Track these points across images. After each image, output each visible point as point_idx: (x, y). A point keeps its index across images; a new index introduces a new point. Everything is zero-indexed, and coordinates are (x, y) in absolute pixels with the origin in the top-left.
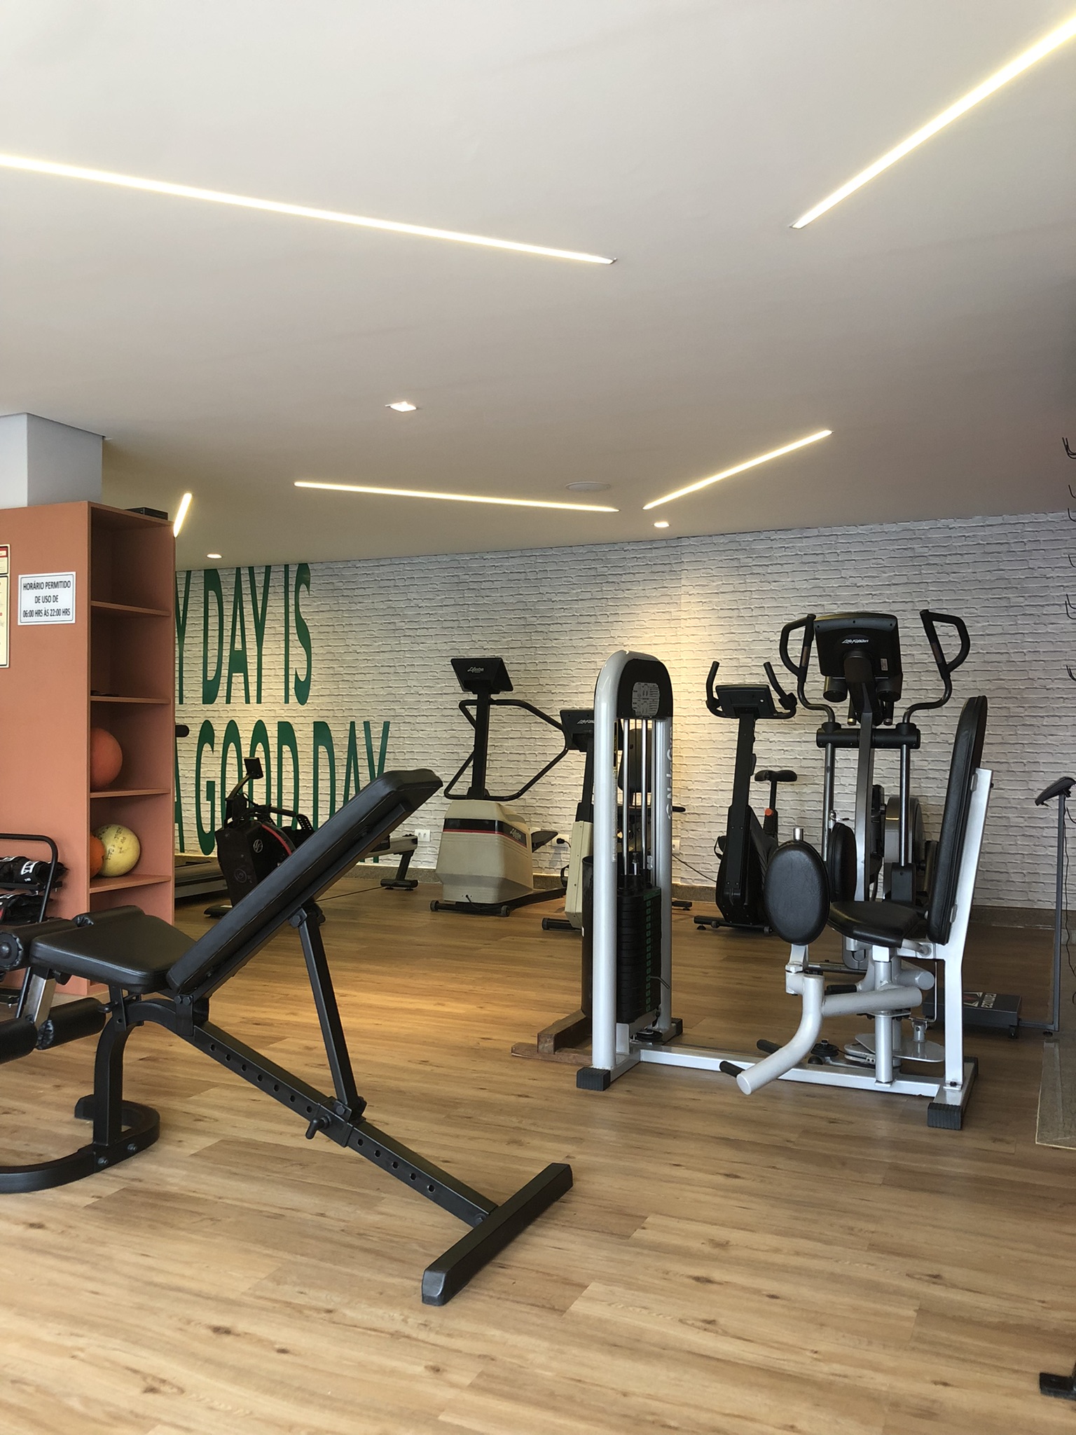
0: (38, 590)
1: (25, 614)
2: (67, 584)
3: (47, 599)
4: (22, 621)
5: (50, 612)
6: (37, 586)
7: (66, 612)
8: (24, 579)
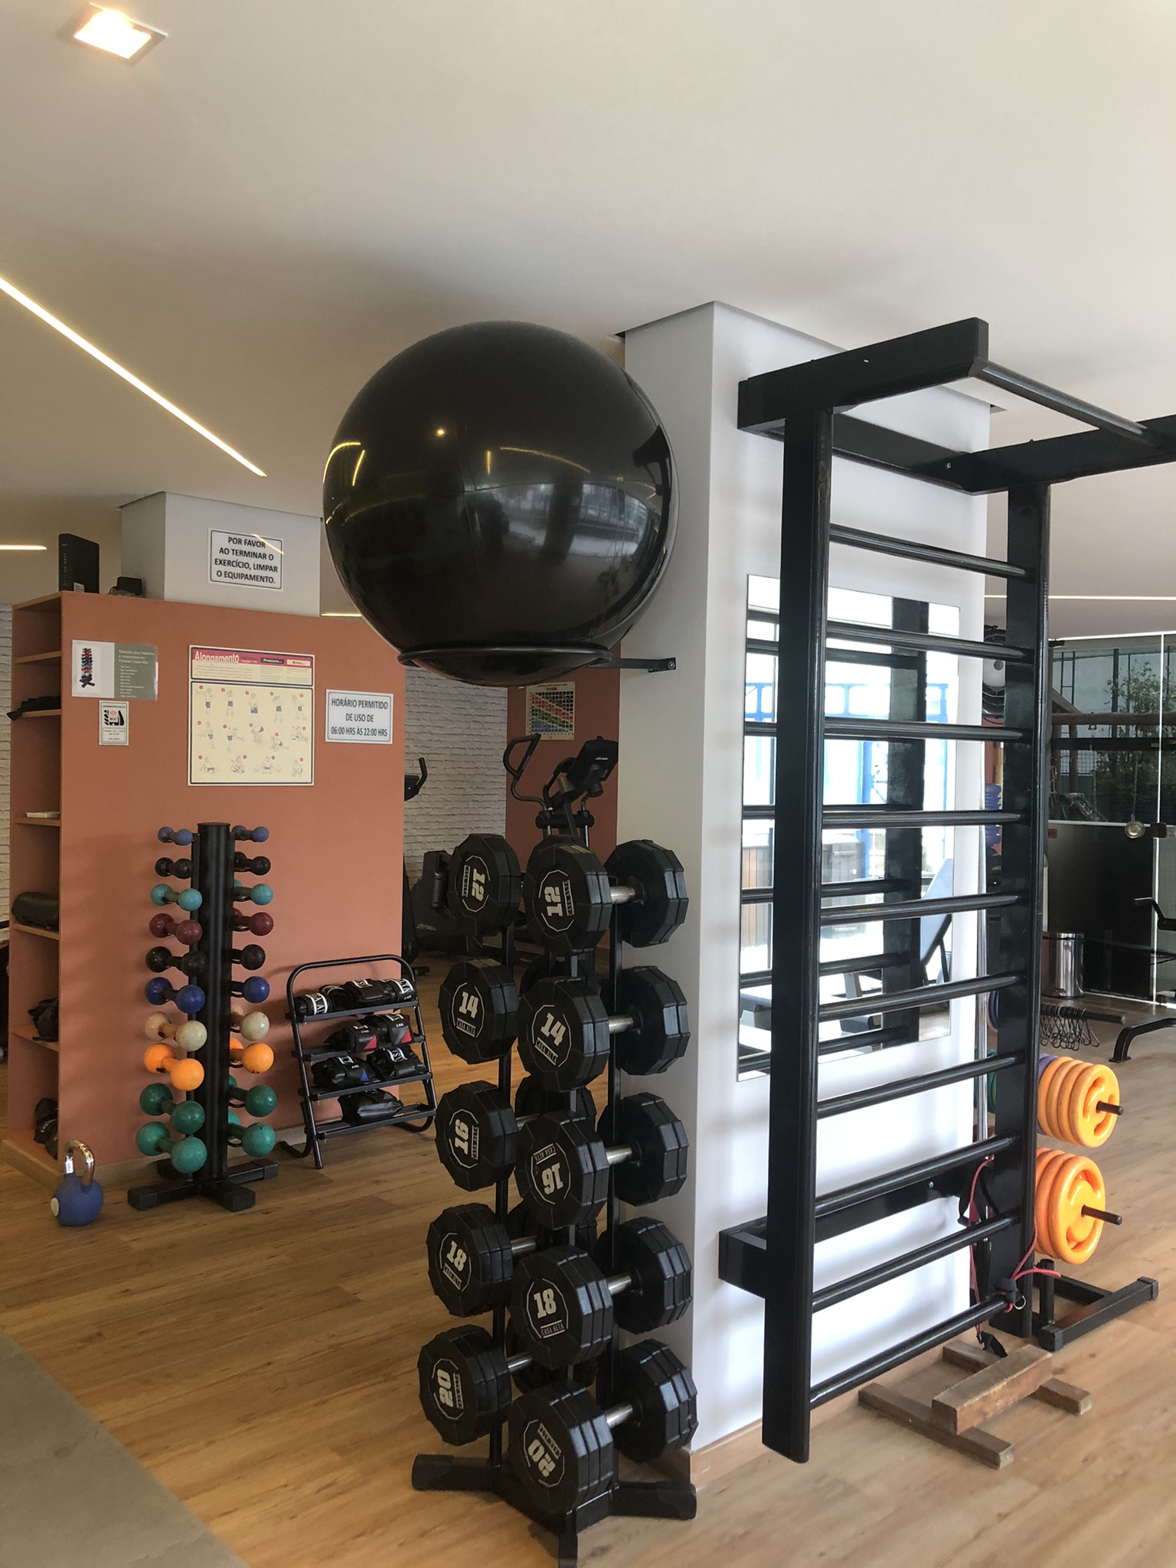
0: (349, 707)
1: (334, 730)
2: (384, 706)
3: (360, 718)
4: (331, 737)
5: (364, 731)
6: (348, 703)
7: (382, 732)
8: (332, 694)
